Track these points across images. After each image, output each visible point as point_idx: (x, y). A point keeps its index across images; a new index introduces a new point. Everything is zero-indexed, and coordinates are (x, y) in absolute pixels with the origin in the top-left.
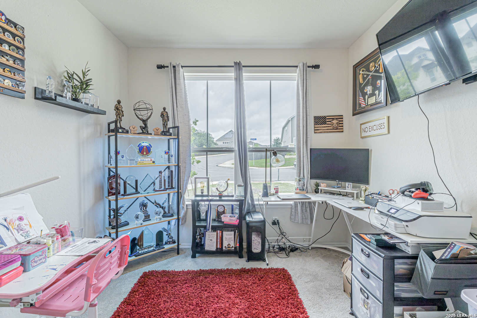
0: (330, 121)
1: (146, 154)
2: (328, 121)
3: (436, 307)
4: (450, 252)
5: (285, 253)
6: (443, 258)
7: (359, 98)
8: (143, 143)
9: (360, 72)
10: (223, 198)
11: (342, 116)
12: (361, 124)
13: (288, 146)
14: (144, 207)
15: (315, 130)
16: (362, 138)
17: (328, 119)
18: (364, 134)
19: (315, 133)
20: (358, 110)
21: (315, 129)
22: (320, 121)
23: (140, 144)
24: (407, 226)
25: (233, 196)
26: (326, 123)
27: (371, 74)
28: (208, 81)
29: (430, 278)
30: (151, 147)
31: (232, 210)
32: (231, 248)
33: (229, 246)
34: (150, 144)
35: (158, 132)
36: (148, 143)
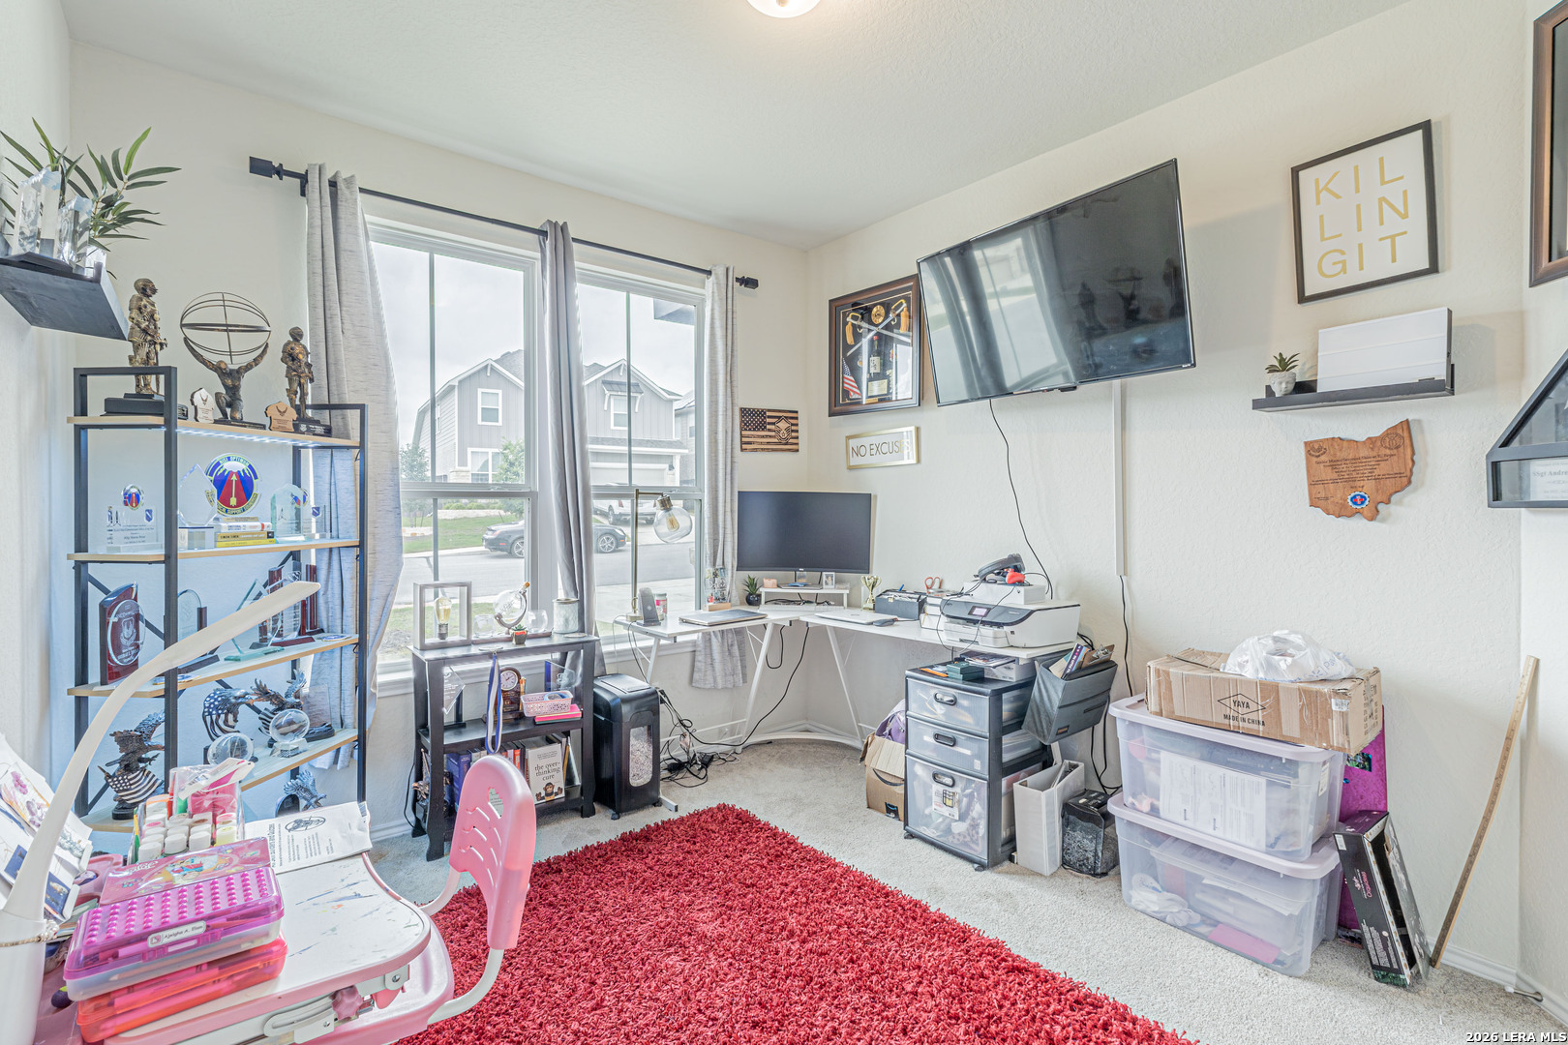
0: (774, 424)
1: (239, 504)
2: (769, 423)
3: (1039, 765)
4: (1076, 661)
5: (689, 775)
6: (1068, 671)
7: (843, 377)
8: (229, 459)
9: (848, 319)
10: (528, 644)
11: (797, 412)
12: (849, 438)
13: (445, 476)
14: (226, 715)
15: (742, 443)
16: (851, 468)
17: (769, 417)
18: (855, 461)
19: (742, 450)
20: (841, 404)
21: (744, 439)
22: (754, 420)
23: (218, 464)
24: (1012, 632)
25: (548, 635)
26: (765, 427)
27: (875, 330)
28: (435, 255)
29: (1056, 708)
30: (256, 478)
31: (548, 679)
32: (557, 794)
33: (549, 790)
34: (250, 466)
35: (286, 421)
36: (245, 461)
